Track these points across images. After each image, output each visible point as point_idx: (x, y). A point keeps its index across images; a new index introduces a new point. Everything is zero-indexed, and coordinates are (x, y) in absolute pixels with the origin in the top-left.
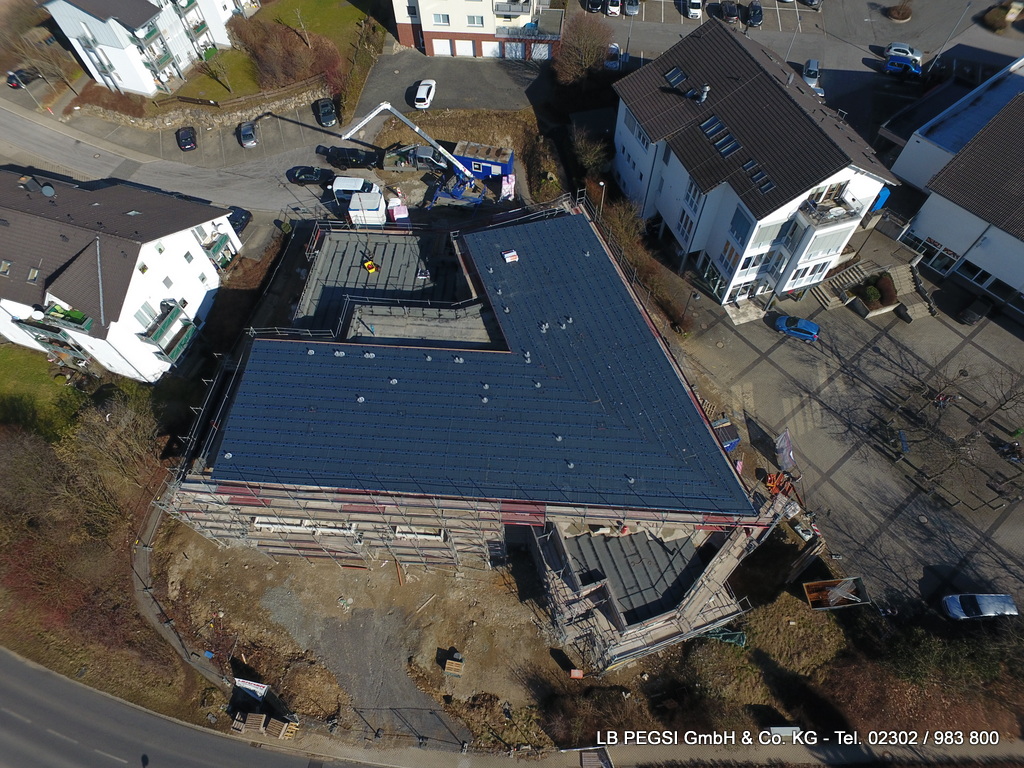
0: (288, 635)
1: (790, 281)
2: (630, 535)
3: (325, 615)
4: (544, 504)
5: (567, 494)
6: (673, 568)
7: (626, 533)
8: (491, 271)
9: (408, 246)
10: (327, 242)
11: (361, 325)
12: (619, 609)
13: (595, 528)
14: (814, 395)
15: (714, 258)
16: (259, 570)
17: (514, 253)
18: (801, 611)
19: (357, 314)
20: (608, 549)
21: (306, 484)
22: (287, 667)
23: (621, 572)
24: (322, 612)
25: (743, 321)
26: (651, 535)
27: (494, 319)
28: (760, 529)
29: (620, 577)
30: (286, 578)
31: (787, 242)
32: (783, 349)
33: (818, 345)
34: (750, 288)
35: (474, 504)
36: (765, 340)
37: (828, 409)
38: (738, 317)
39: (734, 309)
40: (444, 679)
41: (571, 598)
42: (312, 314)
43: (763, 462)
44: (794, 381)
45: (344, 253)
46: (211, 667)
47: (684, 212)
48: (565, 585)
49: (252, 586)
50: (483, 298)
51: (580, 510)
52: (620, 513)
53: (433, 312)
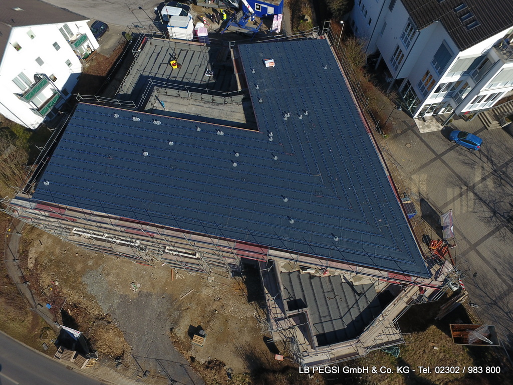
0: (96, 302)
1: (469, 104)
2: (329, 276)
3: (121, 292)
4: (267, 248)
5: (286, 243)
6: (358, 306)
7: (326, 275)
8: (254, 72)
9: (203, 53)
10: (148, 44)
11: (157, 101)
12: (313, 332)
13: (304, 268)
14: (472, 189)
15: (414, 85)
16: (85, 258)
17: (272, 61)
18: (444, 341)
19: (155, 93)
20: (312, 285)
21: (97, 211)
22: (94, 322)
23: (318, 304)
24: (120, 291)
25: (427, 131)
26: (345, 278)
27: (251, 107)
28: (432, 290)
29: (318, 307)
30: (100, 265)
31: (474, 75)
32: (452, 154)
33: (478, 154)
34: (434, 109)
35: (216, 241)
36: (440, 146)
37: (481, 199)
38: (423, 128)
39: (421, 122)
40: (191, 346)
41: (279, 316)
42: (130, 92)
43: (429, 230)
44: (459, 177)
45: (159, 54)
46: (49, 314)
47: (398, 47)
48: (277, 306)
49: (79, 267)
50: (245, 91)
51: (294, 256)
52: (324, 262)
53: (208, 97)
